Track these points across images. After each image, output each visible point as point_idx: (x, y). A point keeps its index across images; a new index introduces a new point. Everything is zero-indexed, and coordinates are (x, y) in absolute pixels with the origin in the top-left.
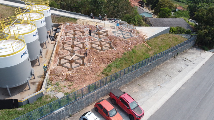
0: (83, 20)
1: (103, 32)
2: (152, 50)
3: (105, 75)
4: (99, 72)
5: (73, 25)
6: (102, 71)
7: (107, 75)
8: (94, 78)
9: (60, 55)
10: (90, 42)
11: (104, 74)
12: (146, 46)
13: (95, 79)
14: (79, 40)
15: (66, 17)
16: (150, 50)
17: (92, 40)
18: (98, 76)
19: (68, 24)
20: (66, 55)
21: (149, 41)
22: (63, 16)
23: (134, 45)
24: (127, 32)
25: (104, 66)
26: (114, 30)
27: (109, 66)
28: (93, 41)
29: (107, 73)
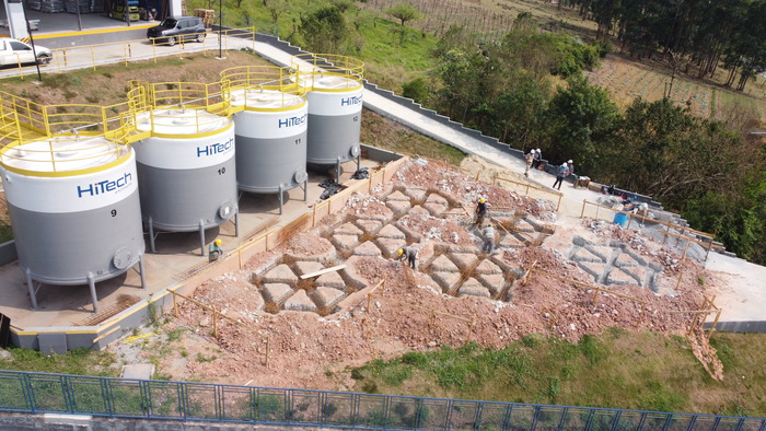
0: (489, 162)
1: (531, 227)
2: (723, 385)
3: (362, 384)
4: (347, 362)
5: (438, 170)
6: (360, 363)
7: (371, 389)
8: (302, 375)
9: (293, 249)
10: (440, 243)
11: (362, 378)
12: (698, 354)
13: (304, 380)
14: (409, 225)
15: (432, 138)
16: (707, 379)
17: (454, 242)
18: (329, 374)
19: (422, 162)
20: (312, 257)
21: (732, 336)
22: (421, 134)
23: (612, 324)
24: (647, 259)
25: (393, 348)
26: (587, 235)
27: (409, 359)
28: (452, 246)
29: (379, 382)
